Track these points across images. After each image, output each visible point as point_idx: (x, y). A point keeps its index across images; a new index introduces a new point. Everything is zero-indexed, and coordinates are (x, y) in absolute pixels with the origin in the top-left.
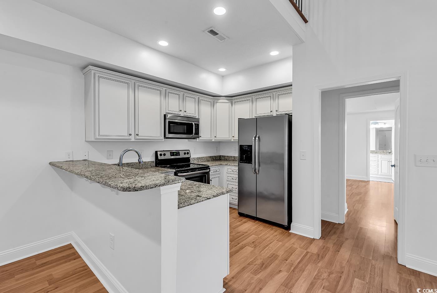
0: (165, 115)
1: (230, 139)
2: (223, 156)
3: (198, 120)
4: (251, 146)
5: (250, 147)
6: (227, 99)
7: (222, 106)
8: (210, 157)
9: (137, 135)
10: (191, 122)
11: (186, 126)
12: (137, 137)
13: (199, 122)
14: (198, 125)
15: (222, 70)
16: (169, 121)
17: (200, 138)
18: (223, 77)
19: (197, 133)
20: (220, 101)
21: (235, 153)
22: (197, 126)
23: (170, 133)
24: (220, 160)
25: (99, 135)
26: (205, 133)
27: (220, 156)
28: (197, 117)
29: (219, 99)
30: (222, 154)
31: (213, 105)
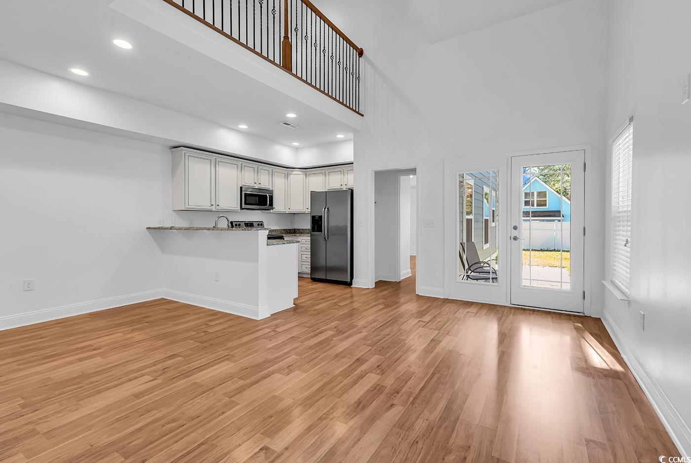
0: (241, 188)
1: (304, 211)
2: (298, 229)
3: (271, 192)
4: (322, 216)
5: (320, 217)
6: (302, 171)
7: (297, 178)
8: (284, 230)
9: (218, 205)
10: (265, 194)
11: (257, 198)
12: (218, 208)
13: (273, 194)
14: (272, 196)
15: (296, 144)
16: (245, 194)
17: (274, 209)
18: (297, 149)
19: (271, 204)
20: (294, 173)
21: (308, 225)
22: (271, 198)
23: (246, 204)
24: (295, 233)
25: (188, 205)
26: (279, 205)
27: (295, 229)
28: (271, 189)
29: (293, 171)
30: (297, 227)
31: (287, 176)
